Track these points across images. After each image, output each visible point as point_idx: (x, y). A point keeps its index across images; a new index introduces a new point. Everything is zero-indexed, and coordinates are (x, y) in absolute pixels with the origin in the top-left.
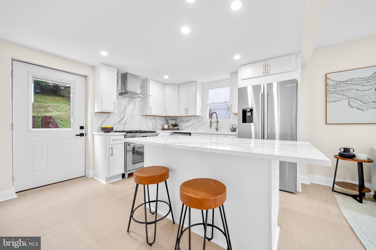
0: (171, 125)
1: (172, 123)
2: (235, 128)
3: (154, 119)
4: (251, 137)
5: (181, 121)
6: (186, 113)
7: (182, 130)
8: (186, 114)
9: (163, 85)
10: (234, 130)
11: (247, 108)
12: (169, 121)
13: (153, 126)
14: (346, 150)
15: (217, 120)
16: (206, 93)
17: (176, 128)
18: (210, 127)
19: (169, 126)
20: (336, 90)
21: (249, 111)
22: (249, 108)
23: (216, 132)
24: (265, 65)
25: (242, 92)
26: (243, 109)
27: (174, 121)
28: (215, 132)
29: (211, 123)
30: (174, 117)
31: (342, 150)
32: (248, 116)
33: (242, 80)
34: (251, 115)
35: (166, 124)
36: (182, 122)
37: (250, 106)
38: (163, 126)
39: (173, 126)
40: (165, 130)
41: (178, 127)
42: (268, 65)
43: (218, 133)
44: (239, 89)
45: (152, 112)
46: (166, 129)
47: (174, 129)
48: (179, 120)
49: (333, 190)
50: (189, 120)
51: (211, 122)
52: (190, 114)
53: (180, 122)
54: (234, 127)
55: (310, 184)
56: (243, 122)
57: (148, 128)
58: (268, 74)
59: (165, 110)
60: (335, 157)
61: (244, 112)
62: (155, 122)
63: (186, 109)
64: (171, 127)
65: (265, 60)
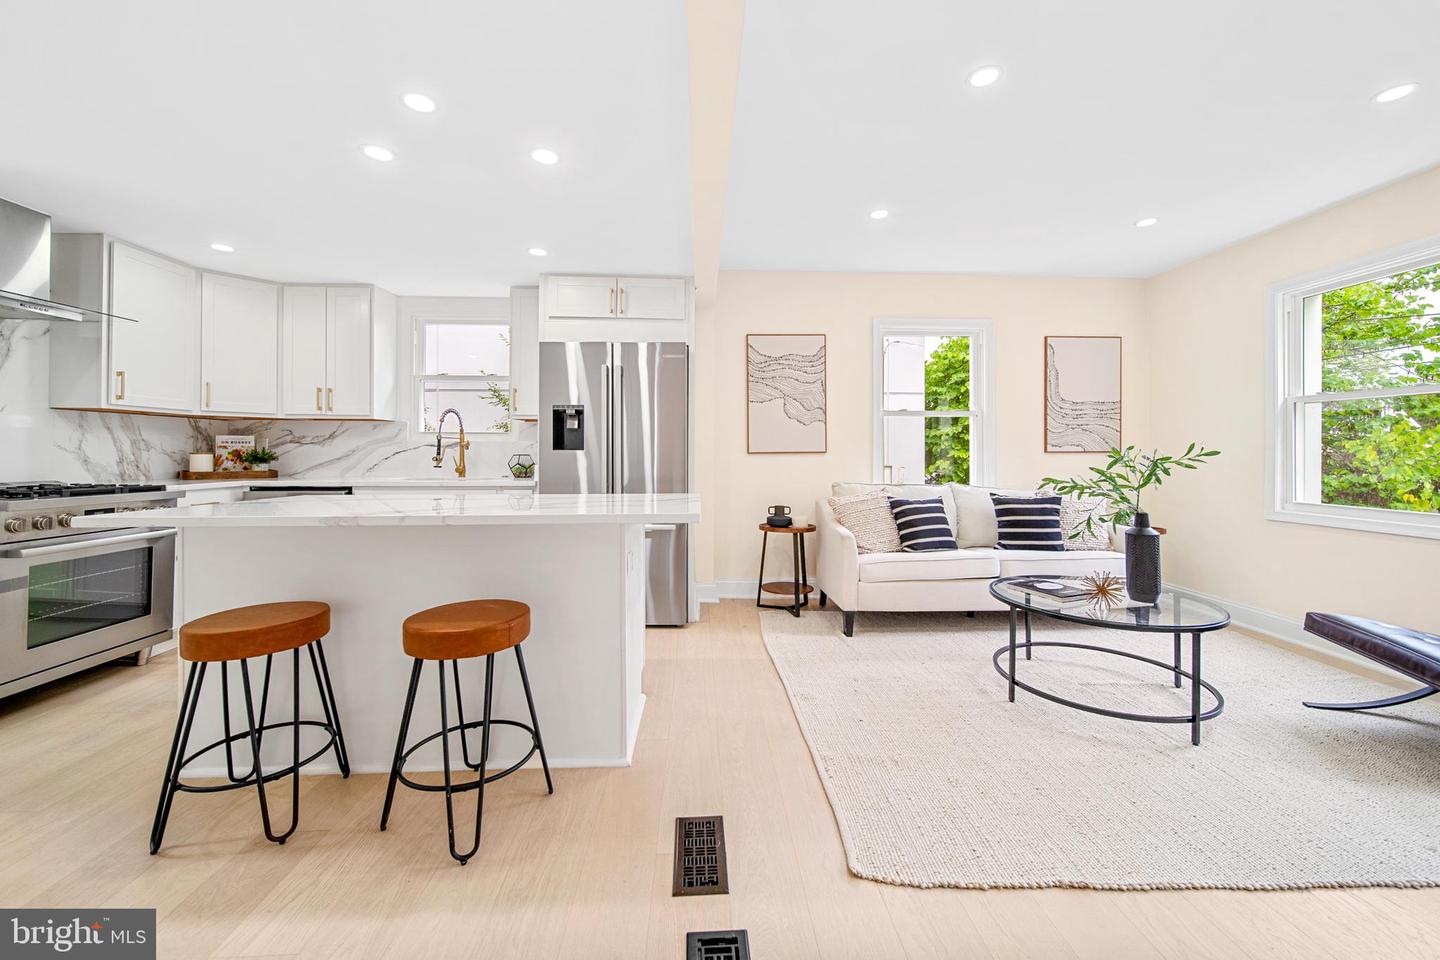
0: (230, 457)
1: (238, 447)
2: (527, 464)
3: (127, 427)
4: (576, 490)
5: (289, 438)
6: (320, 409)
7: (291, 476)
8: (319, 412)
9: (193, 273)
10: (524, 472)
11: (568, 406)
12: (220, 439)
13: (121, 461)
14: (779, 510)
15: (462, 439)
16: (412, 334)
17: (263, 467)
18: (435, 463)
19: (217, 462)
20: (763, 375)
21: (571, 416)
22: (573, 406)
23: (457, 481)
24: (615, 289)
25: (551, 355)
26: (554, 406)
27: (251, 438)
28: (455, 480)
29: (439, 449)
30: (245, 419)
31: (773, 511)
32: (572, 430)
33: (550, 317)
34: (579, 427)
35: (197, 451)
36: (291, 442)
37: (574, 402)
38: (187, 462)
39: (242, 461)
40: (197, 479)
41: (273, 465)
42: (622, 292)
43: (466, 482)
44: (544, 347)
45: (126, 394)
46: (202, 476)
47: (246, 474)
48: (276, 431)
49: (759, 605)
50: (332, 436)
51: (439, 446)
52: (340, 410)
53: (283, 444)
54: (526, 462)
55: (718, 601)
56: (555, 448)
57: (88, 470)
58: (622, 316)
59: (204, 387)
60: (762, 527)
61: (559, 417)
62: (133, 443)
63: (319, 390)
64: (229, 464)
65: (618, 276)
